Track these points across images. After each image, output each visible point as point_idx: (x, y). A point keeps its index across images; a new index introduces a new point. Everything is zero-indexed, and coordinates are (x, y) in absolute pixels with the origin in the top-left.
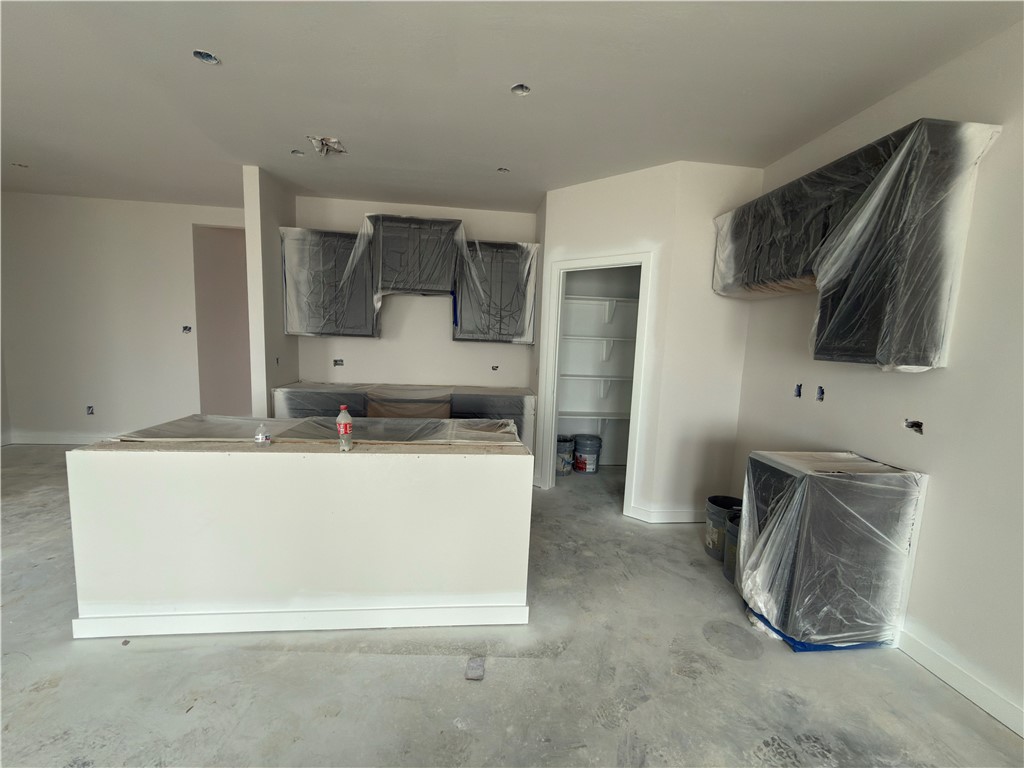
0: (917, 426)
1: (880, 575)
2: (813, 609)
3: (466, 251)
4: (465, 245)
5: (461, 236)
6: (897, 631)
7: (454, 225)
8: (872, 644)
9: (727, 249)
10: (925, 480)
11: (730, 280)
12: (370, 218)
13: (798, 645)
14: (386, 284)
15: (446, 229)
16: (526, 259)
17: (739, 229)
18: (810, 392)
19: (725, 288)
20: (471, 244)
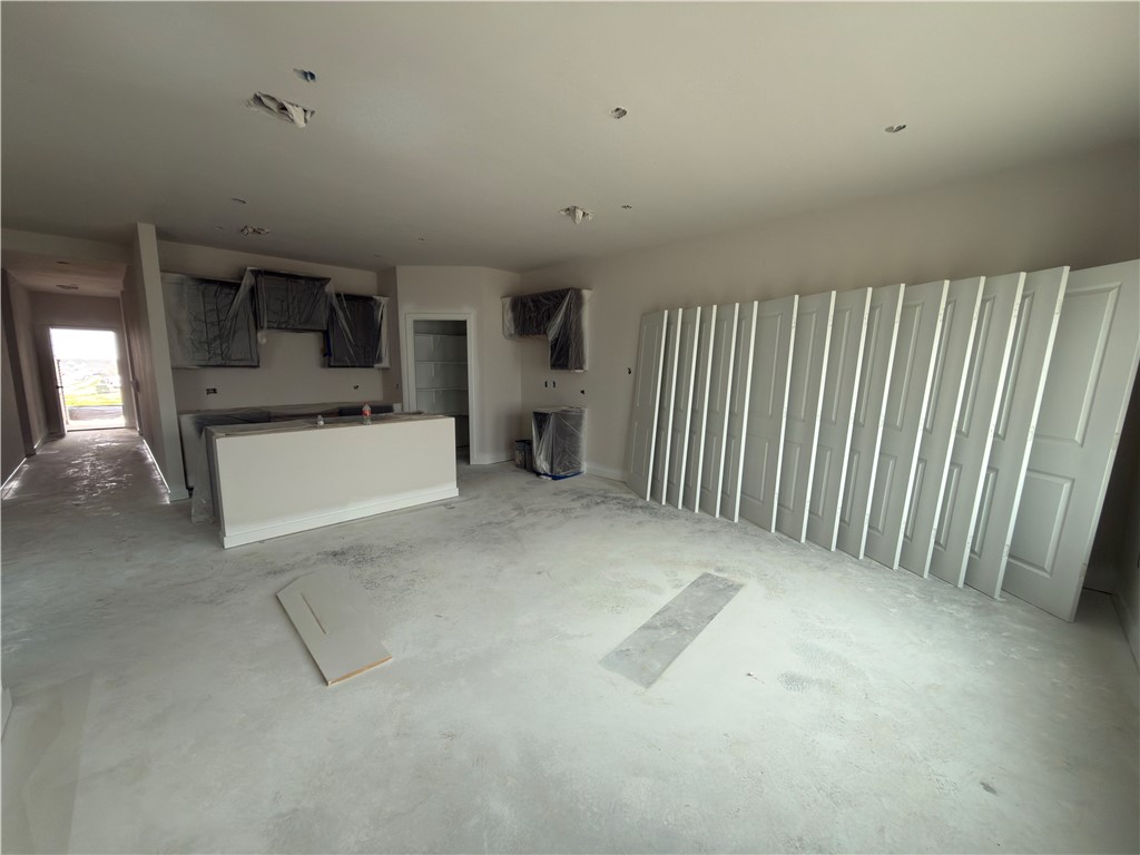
0: (583, 392)
1: (578, 447)
2: (560, 463)
3: (335, 301)
4: (334, 296)
5: (330, 288)
6: (585, 467)
7: (324, 281)
8: (578, 473)
9: (509, 316)
10: (586, 410)
11: (513, 332)
12: (252, 271)
13: (555, 478)
14: (272, 325)
15: (317, 284)
16: (379, 307)
17: (514, 306)
18: (550, 384)
19: (511, 335)
20: (338, 295)
